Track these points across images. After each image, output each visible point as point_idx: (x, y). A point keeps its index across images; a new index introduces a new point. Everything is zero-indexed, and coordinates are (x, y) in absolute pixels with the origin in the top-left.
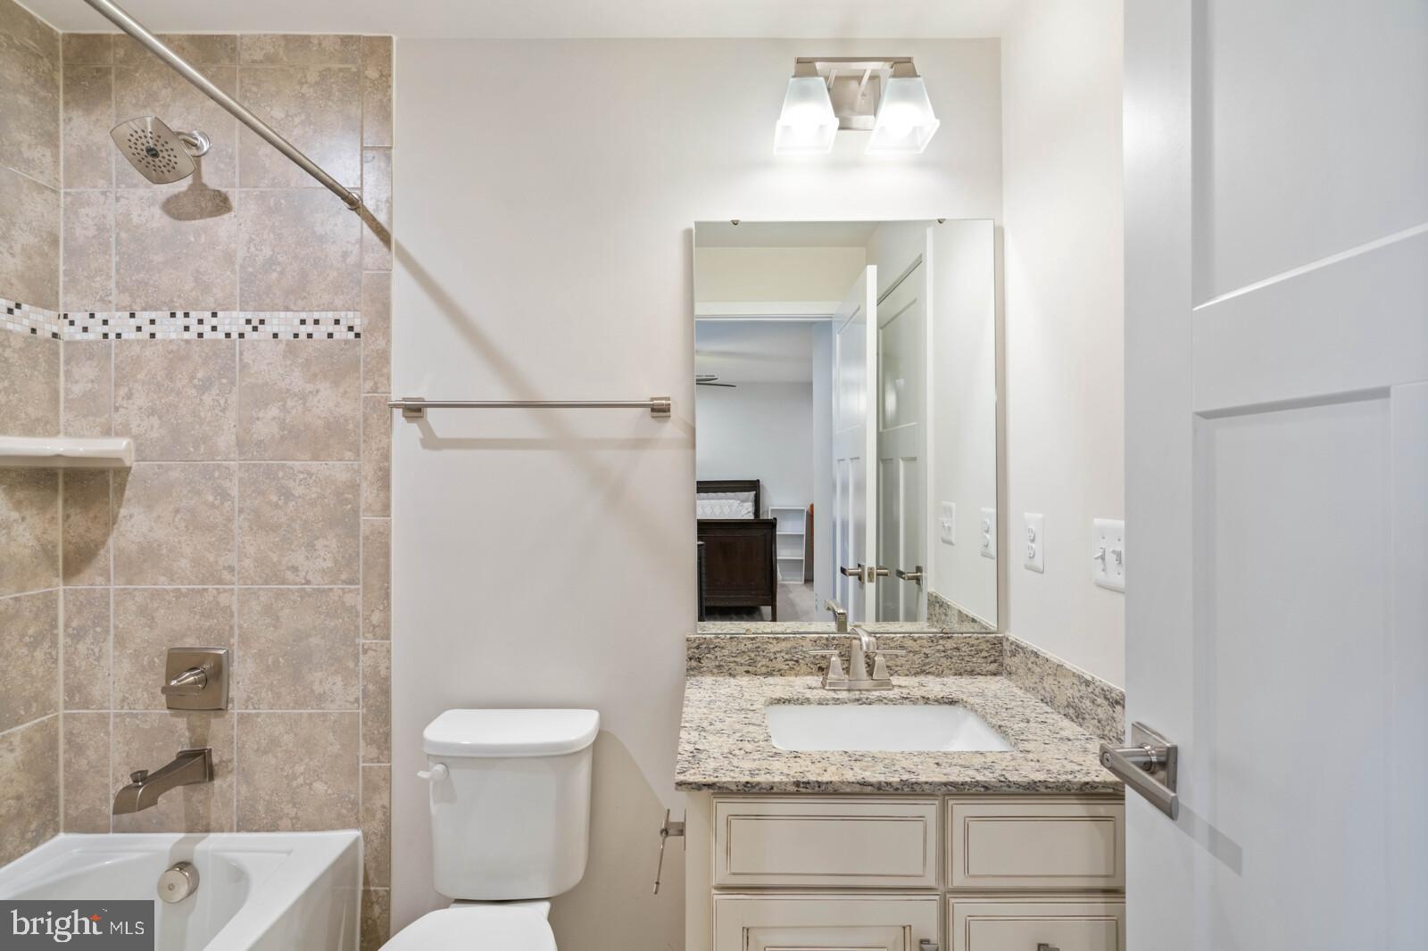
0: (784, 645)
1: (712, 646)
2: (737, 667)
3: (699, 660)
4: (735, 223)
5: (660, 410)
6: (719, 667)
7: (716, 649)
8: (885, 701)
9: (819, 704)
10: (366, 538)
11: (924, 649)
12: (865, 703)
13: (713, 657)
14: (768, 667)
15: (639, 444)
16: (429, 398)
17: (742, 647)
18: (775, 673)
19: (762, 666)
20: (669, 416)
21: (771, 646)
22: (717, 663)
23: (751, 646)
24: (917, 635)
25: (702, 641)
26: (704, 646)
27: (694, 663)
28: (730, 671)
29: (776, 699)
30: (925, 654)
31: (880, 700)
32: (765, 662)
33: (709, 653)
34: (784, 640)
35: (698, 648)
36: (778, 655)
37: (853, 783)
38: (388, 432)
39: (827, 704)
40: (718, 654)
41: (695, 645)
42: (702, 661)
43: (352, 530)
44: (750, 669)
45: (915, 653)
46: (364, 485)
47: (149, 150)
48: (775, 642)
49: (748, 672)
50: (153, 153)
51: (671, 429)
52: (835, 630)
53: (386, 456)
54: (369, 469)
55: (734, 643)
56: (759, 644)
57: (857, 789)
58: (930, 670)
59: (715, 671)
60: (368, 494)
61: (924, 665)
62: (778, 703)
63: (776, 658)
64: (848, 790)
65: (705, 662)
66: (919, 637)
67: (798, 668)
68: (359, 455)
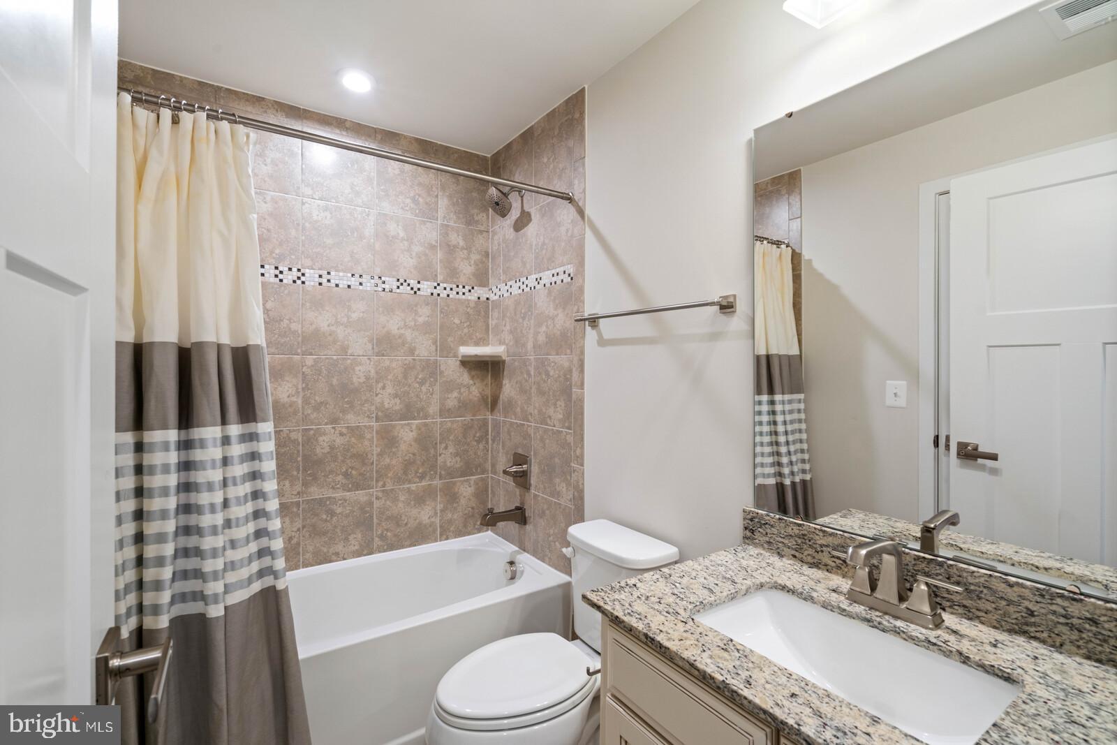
0: (830, 540)
1: (763, 522)
2: (785, 549)
3: (752, 532)
4: (790, 115)
5: (727, 307)
6: (769, 543)
7: (767, 526)
8: (904, 636)
9: (822, 607)
10: (575, 402)
11: (1026, 603)
12: (876, 627)
13: (764, 533)
14: (814, 558)
15: (714, 336)
16: (601, 312)
17: (789, 530)
18: (820, 566)
19: (809, 555)
20: (735, 311)
21: (817, 537)
22: (767, 539)
23: (798, 531)
24: (1014, 579)
25: (755, 515)
26: (757, 520)
27: (748, 534)
28: (778, 550)
29: (780, 585)
30: (1027, 609)
31: (897, 632)
32: (811, 551)
33: (761, 527)
34: (831, 534)
35: (751, 520)
36: (824, 549)
37: (684, 659)
38: (583, 337)
39: (832, 611)
40: (768, 531)
41: (749, 517)
42: (755, 533)
43: (570, 395)
44: (797, 554)
45: (1010, 603)
46: (574, 369)
47: (496, 203)
48: (821, 534)
49: (794, 556)
50: (497, 204)
51: (737, 323)
52: (918, 548)
53: (582, 353)
54: (576, 359)
55: (782, 524)
56: (806, 532)
57: (687, 667)
58: (1038, 635)
59: (766, 546)
60: (575, 375)
61: (1027, 624)
62: (782, 590)
63: (822, 551)
64: (680, 663)
65: (757, 535)
66: (1017, 584)
67: (846, 570)
68: (572, 352)
